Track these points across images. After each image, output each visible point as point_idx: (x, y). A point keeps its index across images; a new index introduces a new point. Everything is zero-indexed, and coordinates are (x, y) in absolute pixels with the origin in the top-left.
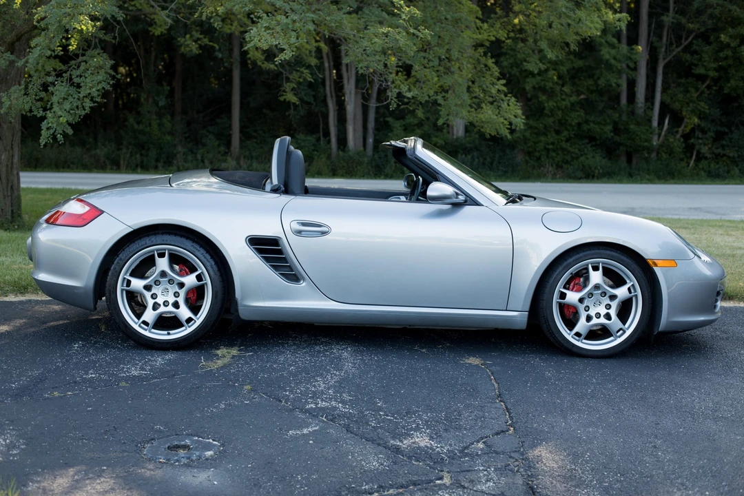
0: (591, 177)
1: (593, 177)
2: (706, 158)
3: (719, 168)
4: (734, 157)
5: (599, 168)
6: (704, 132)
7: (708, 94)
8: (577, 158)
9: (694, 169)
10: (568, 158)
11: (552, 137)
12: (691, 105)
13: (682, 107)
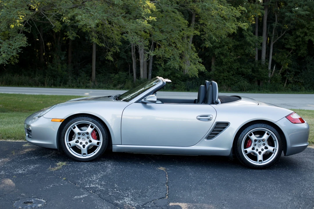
1: (243, 90)
2: (291, 83)
3: (296, 87)
4: (302, 82)
5: (246, 87)
6: (290, 72)
7: (292, 56)
8: (237, 83)
9: (286, 87)
10: (233, 82)
11: (226, 74)
12: (285, 60)
13: (281, 61)
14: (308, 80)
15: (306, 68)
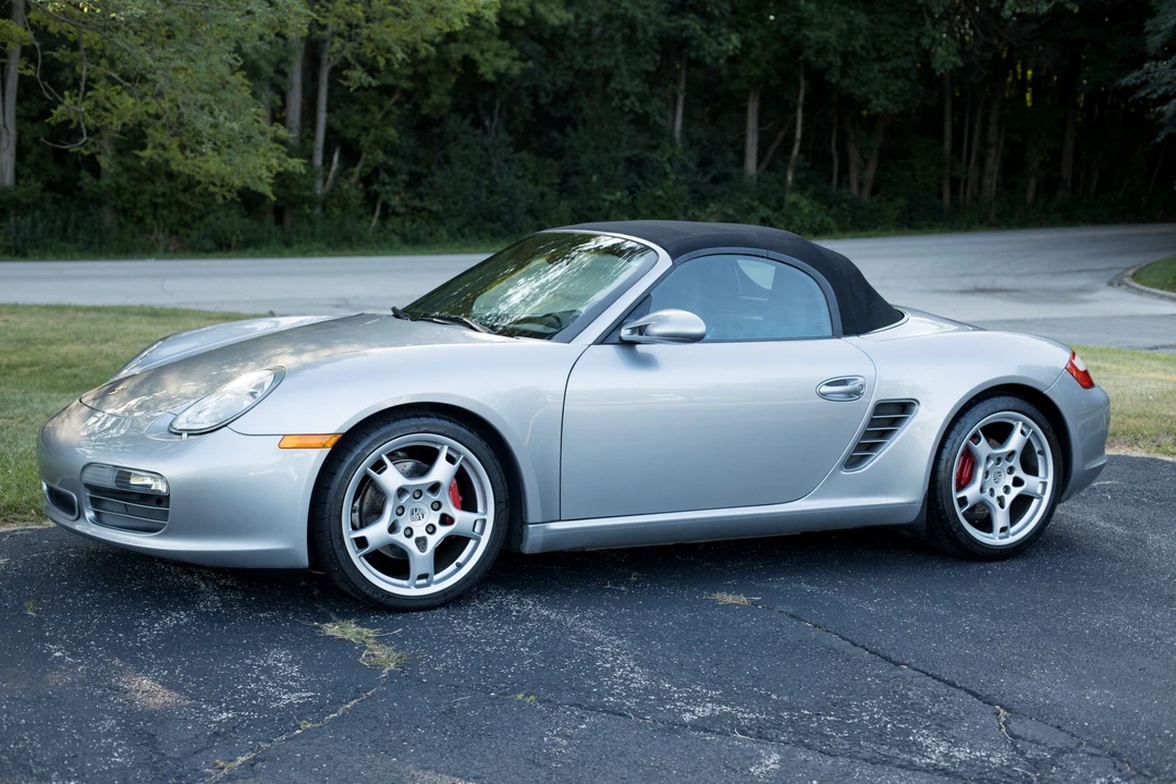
0: (224, 247)
1: (229, 247)
2: (397, 214)
3: (418, 229)
4: (438, 213)
5: (238, 232)
6: (391, 173)
7: (399, 116)
8: (201, 219)
9: (379, 231)
10: (188, 218)
12: (373, 131)
13: (359, 135)
14: (455, 203)
15: (447, 160)
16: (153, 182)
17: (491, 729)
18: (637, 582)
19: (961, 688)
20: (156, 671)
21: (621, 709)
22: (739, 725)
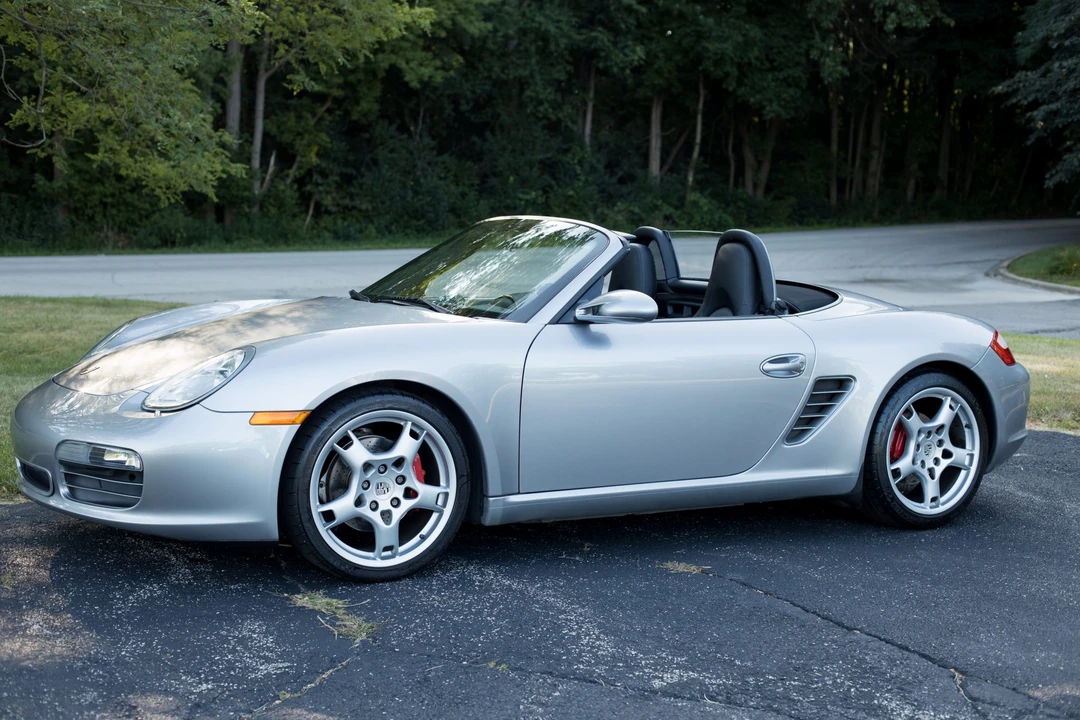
0: (169, 244)
1: (173, 244)
2: (329, 213)
3: (348, 226)
4: (367, 210)
5: (182, 230)
6: (324, 174)
7: (331, 122)
8: (147, 217)
9: (313, 228)
10: (135, 216)
12: (306, 136)
13: (294, 140)
14: (383, 203)
15: (375, 162)
16: (103, 184)
17: (468, 697)
18: (589, 553)
19: (914, 652)
20: (133, 643)
21: (591, 676)
22: (707, 691)
